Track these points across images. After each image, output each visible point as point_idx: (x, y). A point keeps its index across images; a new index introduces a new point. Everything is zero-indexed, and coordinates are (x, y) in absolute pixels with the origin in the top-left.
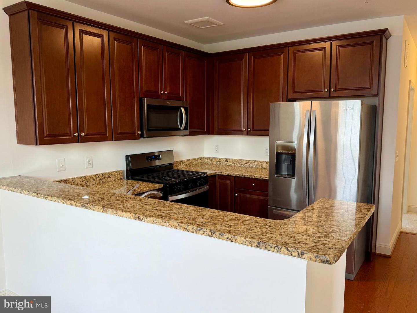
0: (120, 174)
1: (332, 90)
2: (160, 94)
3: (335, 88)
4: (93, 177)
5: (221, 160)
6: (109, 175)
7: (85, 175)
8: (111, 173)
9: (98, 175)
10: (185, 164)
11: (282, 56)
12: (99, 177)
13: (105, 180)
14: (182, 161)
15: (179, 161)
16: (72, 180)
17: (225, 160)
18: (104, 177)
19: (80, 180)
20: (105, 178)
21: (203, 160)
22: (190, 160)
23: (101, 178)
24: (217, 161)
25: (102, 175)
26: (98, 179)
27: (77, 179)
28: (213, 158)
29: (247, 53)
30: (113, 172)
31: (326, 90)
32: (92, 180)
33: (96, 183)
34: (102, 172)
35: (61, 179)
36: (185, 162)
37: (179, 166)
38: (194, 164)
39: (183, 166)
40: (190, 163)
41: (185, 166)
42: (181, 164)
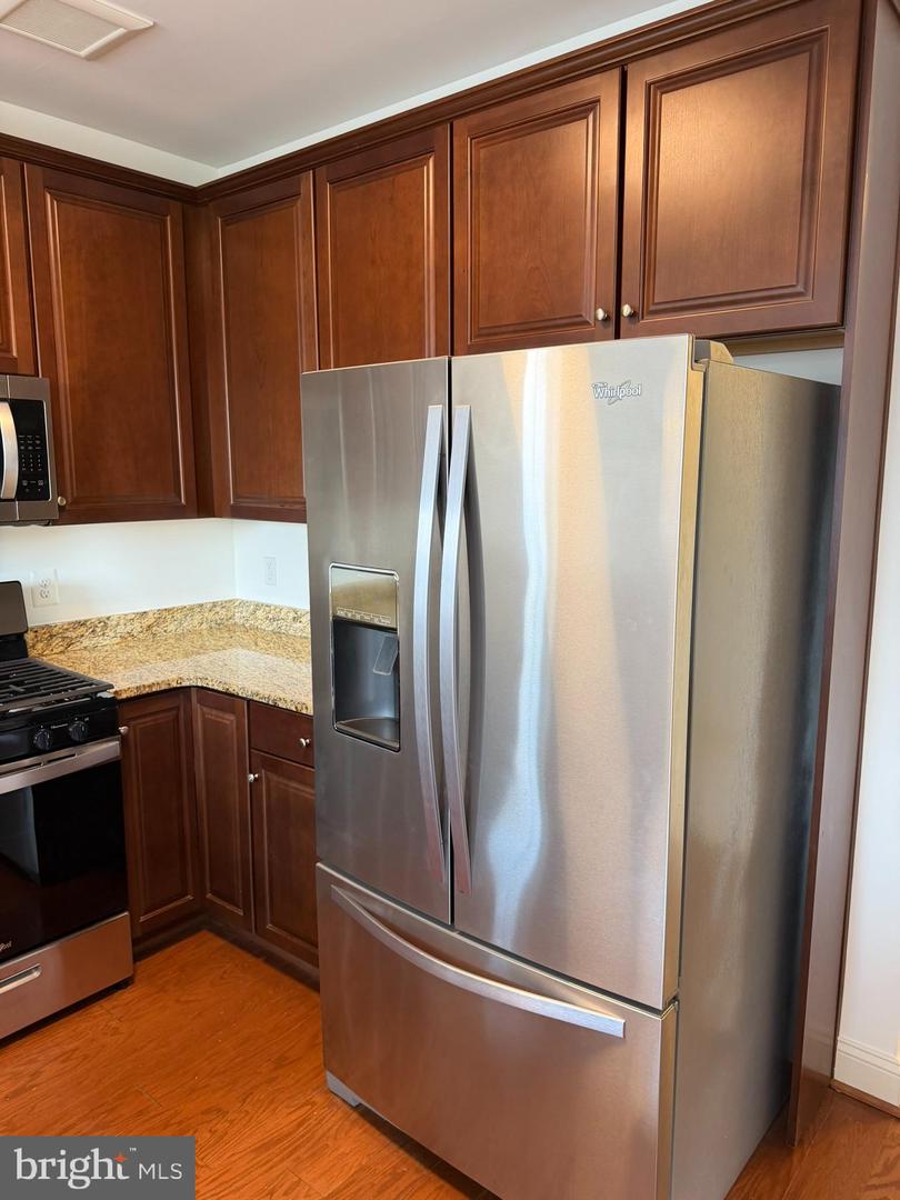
1: (626, 310)
3: (637, 303)
5: (282, 615)
10: (121, 629)
11: (429, 171)
14: (105, 622)
15: (86, 621)
17: (292, 615)
21: (223, 612)
22: (151, 615)
24: (270, 616)
28: (258, 606)
29: (306, 170)
31: (601, 314)
36: (118, 625)
37: (86, 643)
38: (172, 627)
39: (108, 641)
40: (152, 627)
41: (119, 640)
42: (98, 630)
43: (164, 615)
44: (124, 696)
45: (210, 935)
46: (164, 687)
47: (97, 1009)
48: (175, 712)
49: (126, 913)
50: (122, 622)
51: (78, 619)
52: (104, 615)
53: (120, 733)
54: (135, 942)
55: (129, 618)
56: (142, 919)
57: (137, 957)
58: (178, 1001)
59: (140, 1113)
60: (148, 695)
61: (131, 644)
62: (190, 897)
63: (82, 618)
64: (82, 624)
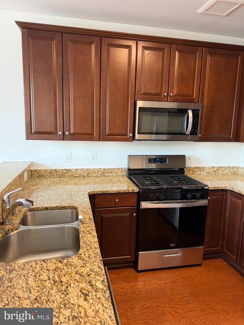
0: (123, 171)
2: (163, 96)
4: (95, 170)
6: (111, 171)
7: (87, 168)
8: (114, 169)
9: (100, 169)
10: (207, 171)
12: (101, 171)
13: (107, 174)
14: (203, 168)
16: (75, 170)
18: (105, 171)
19: (83, 171)
20: (107, 172)
21: (236, 170)
22: (216, 168)
23: (102, 172)
25: (104, 170)
26: (100, 173)
27: (79, 171)
30: (116, 169)
32: (93, 173)
33: (98, 176)
34: (105, 168)
35: (65, 168)
36: (207, 169)
37: (198, 173)
38: (221, 172)
39: (204, 173)
40: (216, 171)
41: (206, 173)
42: (201, 170)
43: (219, 168)
44: (210, 189)
45: (223, 260)
46: (221, 189)
47: (193, 269)
48: (222, 196)
49: (202, 247)
50: (208, 169)
51: (197, 166)
52: (203, 166)
53: (208, 199)
54: (204, 255)
55: (210, 168)
56: (206, 249)
57: (204, 259)
58: (214, 275)
59: (204, 302)
60: (216, 190)
61: (209, 175)
62: (219, 248)
63: (198, 166)
64: (198, 168)
